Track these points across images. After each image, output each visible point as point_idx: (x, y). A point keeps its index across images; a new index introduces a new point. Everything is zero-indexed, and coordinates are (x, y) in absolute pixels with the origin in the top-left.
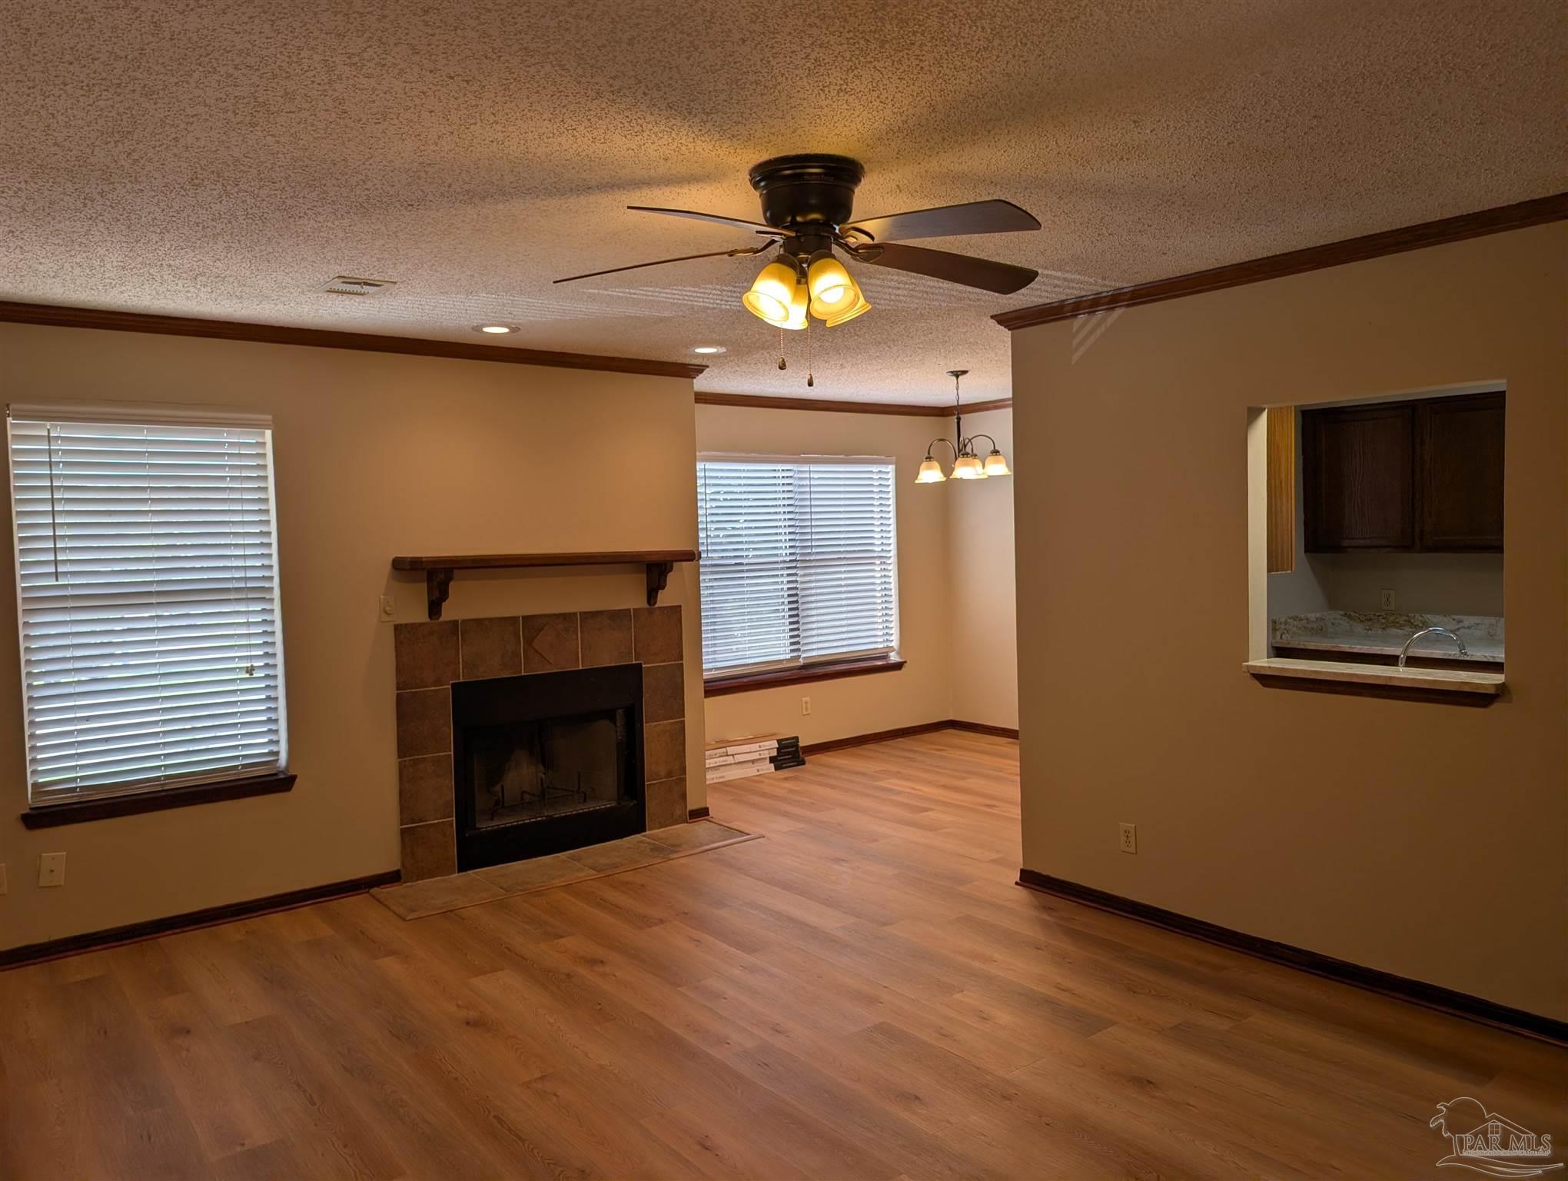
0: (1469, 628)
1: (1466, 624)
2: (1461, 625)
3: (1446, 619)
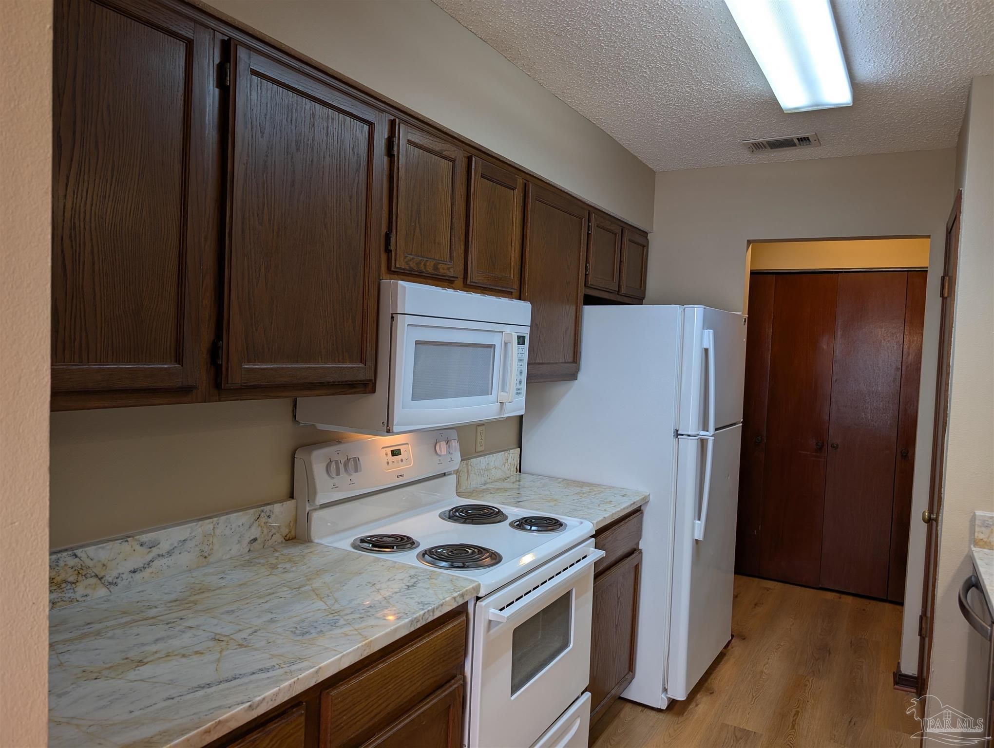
0: (169, 553)
1: (165, 546)
2: (155, 551)
3: (126, 547)
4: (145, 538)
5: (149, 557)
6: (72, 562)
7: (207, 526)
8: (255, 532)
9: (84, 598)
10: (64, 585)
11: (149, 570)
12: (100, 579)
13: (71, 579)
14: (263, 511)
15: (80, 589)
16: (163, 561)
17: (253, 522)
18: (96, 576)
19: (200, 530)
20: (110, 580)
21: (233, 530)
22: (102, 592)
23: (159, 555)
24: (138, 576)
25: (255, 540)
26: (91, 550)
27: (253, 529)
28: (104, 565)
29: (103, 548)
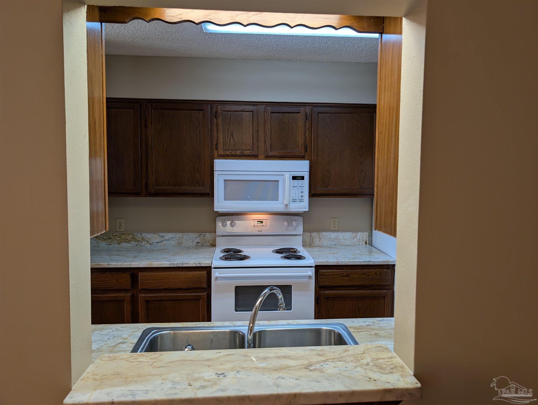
3: (155, 236)
4: (160, 234)
5: (162, 240)
6: (141, 236)
7: (181, 235)
8: (198, 240)
9: (144, 246)
10: (139, 241)
11: (162, 243)
12: (148, 242)
13: (141, 240)
14: (201, 234)
15: (143, 244)
16: (166, 242)
17: (198, 237)
18: (147, 241)
19: (178, 235)
20: (151, 243)
21: (190, 238)
22: (149, 245)
23: (165, 240)
24: (159, 244)
25: (199, 243)
26: (146, 234)
27: (198, 239)
28: (149, 239)
29: (149, 234)
